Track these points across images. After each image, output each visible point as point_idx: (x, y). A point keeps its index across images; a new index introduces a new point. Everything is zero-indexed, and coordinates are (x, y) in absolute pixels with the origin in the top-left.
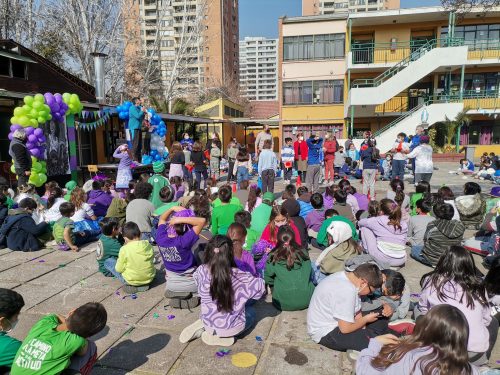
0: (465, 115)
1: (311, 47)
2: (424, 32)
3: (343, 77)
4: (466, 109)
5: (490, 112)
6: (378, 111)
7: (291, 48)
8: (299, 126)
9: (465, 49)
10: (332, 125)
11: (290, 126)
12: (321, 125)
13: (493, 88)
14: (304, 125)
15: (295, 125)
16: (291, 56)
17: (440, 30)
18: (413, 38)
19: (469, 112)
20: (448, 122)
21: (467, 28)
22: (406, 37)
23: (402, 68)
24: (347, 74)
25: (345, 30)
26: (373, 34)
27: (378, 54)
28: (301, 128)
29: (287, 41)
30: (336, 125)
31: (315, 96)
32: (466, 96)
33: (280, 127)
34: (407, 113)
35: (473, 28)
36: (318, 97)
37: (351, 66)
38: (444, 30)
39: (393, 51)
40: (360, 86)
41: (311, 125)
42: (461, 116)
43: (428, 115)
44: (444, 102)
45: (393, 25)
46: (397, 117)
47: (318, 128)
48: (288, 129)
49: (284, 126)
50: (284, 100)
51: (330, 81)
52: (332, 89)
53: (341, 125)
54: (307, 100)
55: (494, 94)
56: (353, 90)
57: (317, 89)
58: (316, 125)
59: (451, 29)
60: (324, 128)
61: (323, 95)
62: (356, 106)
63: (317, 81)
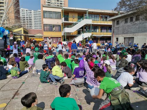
1: (51, 15)
2: (81, 15)
3: (61, 24)
4: (92, 35)
5: (96, 35)
6: (71, 34)
7: (45, 14)
9: (91, 20)
10: (58, 37)
11: (46, 37)
12: (55, 37)
13: (96, 30)
15: (48, 37)
16: (45, 17)
17: (84, 15)
20: (89, 38)
21: (90, 15)
22: (77, 15)
23: (77, 23)
24: (62, 24)
25: (61, 11)
26: (68, 13)
27: (70, 19)
29: (44, 12)
30: (60, 37)
32: (92, 31)
33: (43, 38)
34: (78, 35)
37: (64, 21)
38: (85, 15)
39: (74, 19)
40: (67, 27)
41: (52, 37)
42: (91, 36)
43: (84, 36)
44: (86, 33)
45: (74, 12)
46: (76, 36)
47: (55, 38)
48: (46, 38)
50: (44, 30)
51: (58, 25)
52: (58, 27)
53: (61, 37)
54: (51, 30)
55: (96, 31)
56: (66, 28)
57: (54, 27)
58: (54, 37)
59: (87, 15)
60: (56, 38)
61: (55, 29)
62: (66, 33)
63: (54, 25)
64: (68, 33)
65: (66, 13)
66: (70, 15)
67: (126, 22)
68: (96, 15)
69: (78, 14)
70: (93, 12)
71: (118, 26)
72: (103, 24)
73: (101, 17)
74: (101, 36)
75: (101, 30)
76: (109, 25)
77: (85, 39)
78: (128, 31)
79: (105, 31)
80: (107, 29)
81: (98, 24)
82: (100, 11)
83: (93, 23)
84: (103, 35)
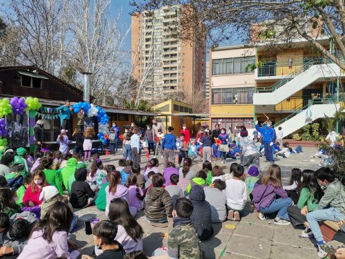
0: (341, 113)
1: (231, 66)
3: (254, 85)
4: (342, 109)
7: (217, 66)
8: (223, 118)
10: (246, 118)
11: (217, 118)
12: (238, 118)
14: (226, 118)
15: (220, 118)
16: (217, 72)
19: (343, 111)
20: (327, 118)
25: (255, 54)
27: (278, 70)
28: (224, 120)
29: (215, 62)
30: (250, 118)
31: (234, 98)
33: (210, 119)
36: (236, 99)
37: (257, 78)
39: (291, 67)
40: (260, 92)
41: (232, 118)
43: (311, 113)
45: (288, 49)
46: (290, 114)
47: (237, 120)
48: (215, 120)
49: (212, 118)
50: (213, 101)
52: (246, 94)
53: (252, 118)
54: (229, 101)
57: (235, 93)
58: (235, 118)
60: (240, 120)
61: (240, 97)
63: (235, 89)
64: (264, 106)
69: (304, 53)
77: (315, 122)
83: (342, 75)
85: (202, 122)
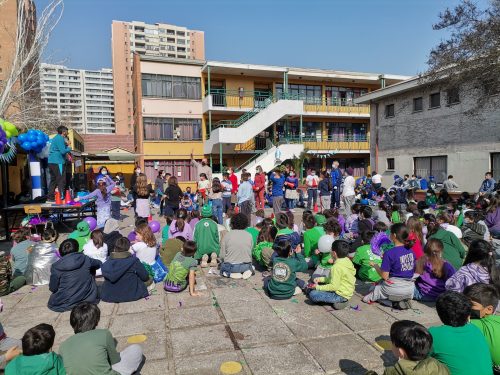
0: (306, 154)
1: (169, 87)
2: (265, 86)
3: (201, 117)
4: (306, 149)
5: (314, 152)
7: (149, 84)
8: (160, 161)
9: (301, 103)
11: (152, 161)
12: (182, 161)
13: (313, 134)
14: (166, 160)
15: (156, 161)
16: (149, 93)
17: (275, 86)
18: (255, 89)
19: (309, 152)
21: (293, 87)
22: (250, 88)
24: (206, 115)
25: (200, 75)
26: (223, 82)
28: (163, 163)
29: (147, 77)
31: (175, 133)
32: (306, 140)
33: (142, 162)
34: (257, 152)
35: (296, 87)
36: (178, 134)
37: (211, 108)
38: (279, 86)
39: (241, 98)
40: (226, 127)
41: (173, 160)
42: (303, 155)
45: (241, 77)
46: (252, 155)
47: (180, 163)
48: (150, 164)
49: (146, 161)
50: (145, 135)
51: (191, 120)
52: (191, 128)
54: (168, 136)
55: (314, 139)
56: (220, 129)
57: (177, 126)
58: (177, 161)
59: (286, 86)
60: (185, 163)
61: (182, 132)
62: (223, 144)
63: (177, 119)
64: (228, 144)
65: (218, 82)
66: (229, 86)
67: (418, 108)
68: (311, 87)
69: (255, 83)
70: (300, 77)
71: (389, 122)
72: (336, 114)
73: (329, 94)
74: (331, 152)
75: (330, 133)
76: (353, 118)
78: (427, 137)
79: (342, 135)
80: (346, 132)
81: (320, 114)
82: (325, 75)
83: (306, 113)
84: (336, 152)
85: (94, 166)
